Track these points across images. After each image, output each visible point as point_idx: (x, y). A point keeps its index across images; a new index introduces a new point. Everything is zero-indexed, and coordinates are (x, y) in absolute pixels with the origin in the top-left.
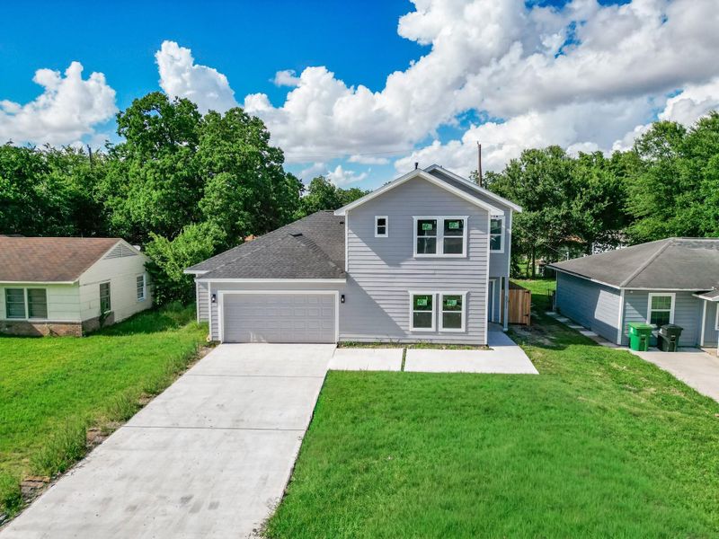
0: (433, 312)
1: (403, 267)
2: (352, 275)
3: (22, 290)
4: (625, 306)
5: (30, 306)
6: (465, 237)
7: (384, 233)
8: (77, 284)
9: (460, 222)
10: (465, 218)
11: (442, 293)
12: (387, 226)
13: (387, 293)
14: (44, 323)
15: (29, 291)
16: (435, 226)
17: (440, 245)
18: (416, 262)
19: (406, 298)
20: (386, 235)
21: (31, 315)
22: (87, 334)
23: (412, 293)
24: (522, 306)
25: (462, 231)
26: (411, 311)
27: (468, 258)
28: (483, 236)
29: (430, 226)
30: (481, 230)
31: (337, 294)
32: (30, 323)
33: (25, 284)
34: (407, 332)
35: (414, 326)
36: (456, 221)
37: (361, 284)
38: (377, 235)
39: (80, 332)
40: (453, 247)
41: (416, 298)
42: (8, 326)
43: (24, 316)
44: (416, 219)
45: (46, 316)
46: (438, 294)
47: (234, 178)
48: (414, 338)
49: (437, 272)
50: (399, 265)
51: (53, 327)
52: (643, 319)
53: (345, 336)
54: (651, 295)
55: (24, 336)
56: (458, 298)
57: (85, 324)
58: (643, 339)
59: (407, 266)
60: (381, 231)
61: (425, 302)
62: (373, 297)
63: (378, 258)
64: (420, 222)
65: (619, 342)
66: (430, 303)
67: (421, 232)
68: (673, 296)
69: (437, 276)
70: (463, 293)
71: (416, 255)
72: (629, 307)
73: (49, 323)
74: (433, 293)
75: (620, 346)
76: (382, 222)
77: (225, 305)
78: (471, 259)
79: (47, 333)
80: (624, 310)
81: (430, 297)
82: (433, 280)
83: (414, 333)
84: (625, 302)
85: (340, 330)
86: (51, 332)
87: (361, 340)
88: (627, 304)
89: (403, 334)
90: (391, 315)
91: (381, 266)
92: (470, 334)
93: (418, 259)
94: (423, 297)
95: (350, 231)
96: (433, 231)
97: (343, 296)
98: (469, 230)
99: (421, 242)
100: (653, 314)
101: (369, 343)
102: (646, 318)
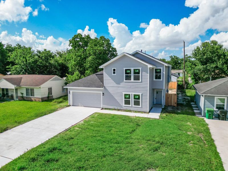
0: (131, 100)
1: (121, 85)
2: (106, 87)
3: (29, 89)
4: (205, 101)
5: (31, 93)
6: (140, 75)
7: (115, 73)
8: (40, 88)
9: (139, 70)
10: (140, 68)
11: (133, 94)
12: (116, 71)
13: (116, 93)
14: (33, 98)
15: (30, 89)
16: (130, 71)
17: (132, 78)
18: (125, 83)
19: (122, 95)
20: (116, 74)
21: (31, 95)
22: (42, 101)
23: (124, 93)
24: (174, 100)
25: (140, 73)
26: (124, 99)
27: (142, 82)
28: (147, 75)
29: (129, 71)
30: (146, 72)
31: (102, 93)
32: (31, 98)
33: (30, 87)
34: (123, 106)
35: (125, 104)
36: (137, 69)
37: (108, 90)
38: (113, 74)
39: (41, 101)
40: (137, 78)
41: (125, 95)
42: (26, 98)
43: (29, 96)
44: (125, 69)
45: (34, 96)
46: (132, 94)
47: (95, 57)
48: (125, 108)
49: (131, 86)
50: (120, 84)
51: (35, 98)
52: (213, 107)
53: (104, 106)
54: (216, 98)
55: (28, 101)
56: (139, 95)
57: (42, 99)
58: (210, 114)
59: (122, 84)
60: (114, 73)
61: (128, 96)
62: (112, 94)
63: (113, 82)
64: (126, 70)
65: (203, 115)
66: (129, 97)
67: (126, 73)
68: (226, 98)
69: (131, 88)
70: (140, 94)
71: (125, 81)
72: (207, 102)
73: (34, 98)
74: (130, 93)
75: (203, 116)
76: (114, 70)
77: (73, 95)
78: (143, 82)
79: (34, 100)
80: (205, 103)
81: (129, 95)
82: (130, 89)
83: (125, 106)
84: (205, 100)
85: (103, 104)
86: (35, 100)
87: (109, 108)
88: (206, 101)
89: (121, 106)
90: (117, 100)
91: (114, 84)
92: (143, 108)
93: (125, 82)
94: (127, 95)
95: (105, 73)
96: (130, 73)
97: (103, 94)
98: (142, 73)
99: (126, 76)
100: (217, 105)
101: (112, 109)
102: (214, 107)
